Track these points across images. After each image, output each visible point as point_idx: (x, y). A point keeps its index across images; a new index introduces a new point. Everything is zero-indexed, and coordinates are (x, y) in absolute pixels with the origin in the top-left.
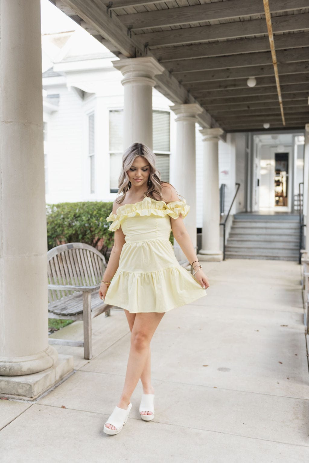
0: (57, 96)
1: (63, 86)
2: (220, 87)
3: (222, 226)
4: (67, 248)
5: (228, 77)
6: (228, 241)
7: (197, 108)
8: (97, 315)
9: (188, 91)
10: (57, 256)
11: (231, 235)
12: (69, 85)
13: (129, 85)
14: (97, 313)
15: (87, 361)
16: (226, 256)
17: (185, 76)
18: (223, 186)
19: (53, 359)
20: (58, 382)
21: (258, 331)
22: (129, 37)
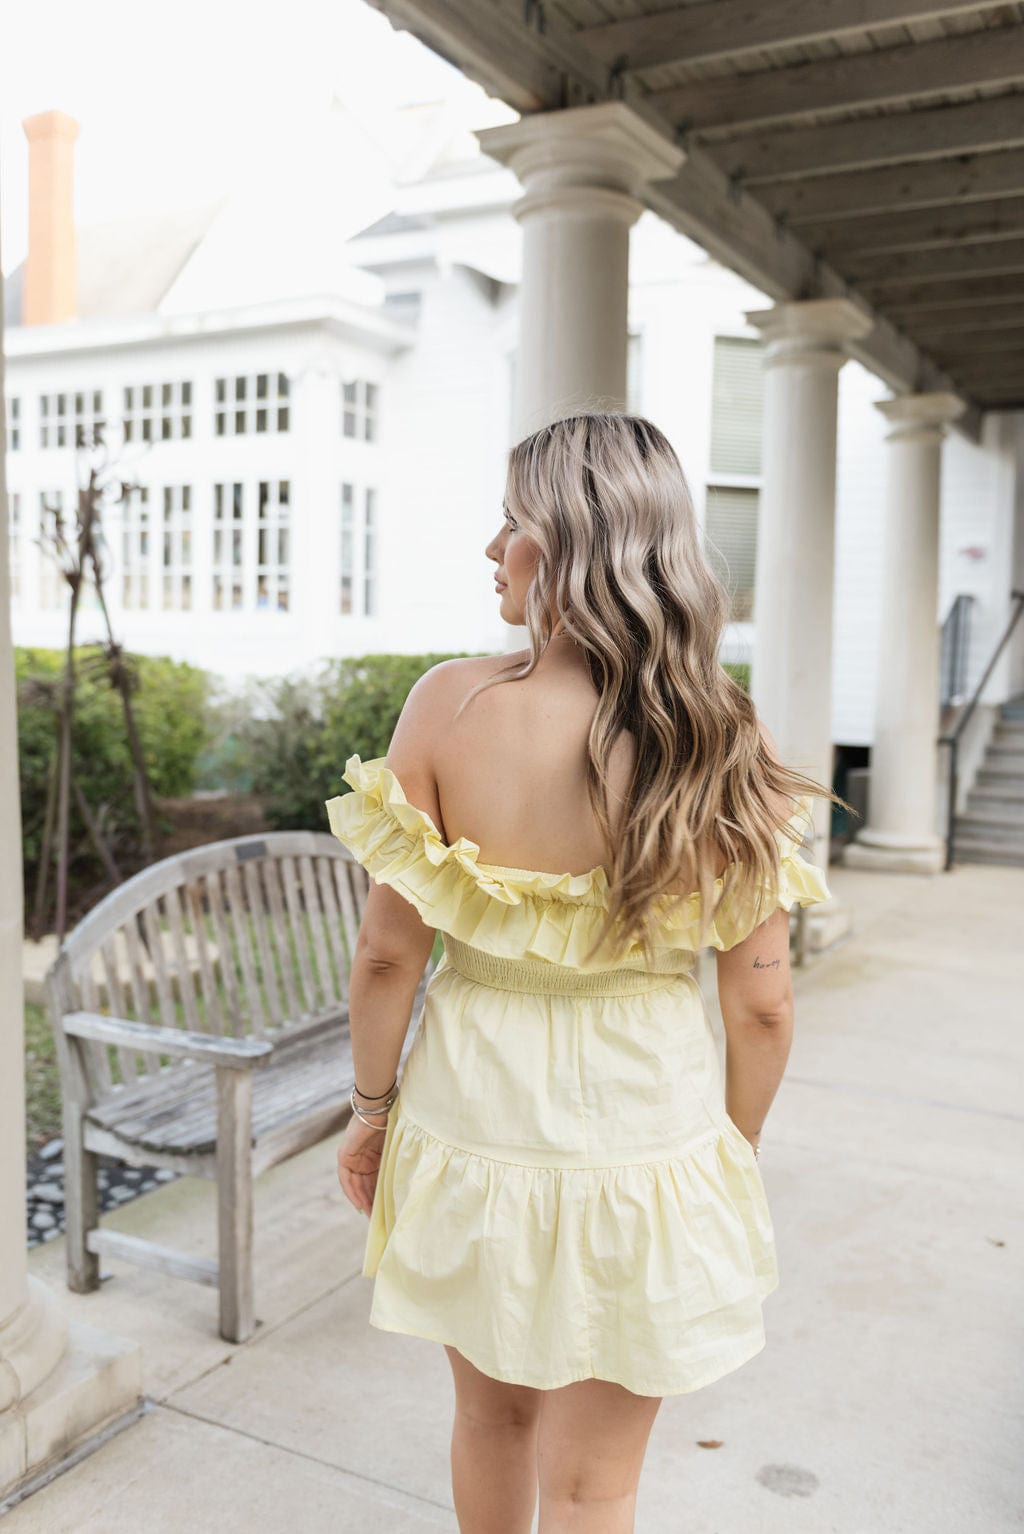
0: (414, 298)
1: (425, 264)
2: (938, 233)
3: (946, 750)
4: (233, 856)
5: (964, 191)
6: (972, 798)
7: (848, 315)
8: (290, 1156)
9: (819, 255)
10: (181, 890)
11: (984, 777)
12: (445, 261)
13: (536, 222)
14: (286, 1147)
15: (225, 1350)
16: (957, 856)
17: (800, 195)
18: (963, 603)
19: (15, 1376)
20: (39, 1472)
21: (1001, 1245)
22: (534, 27)
